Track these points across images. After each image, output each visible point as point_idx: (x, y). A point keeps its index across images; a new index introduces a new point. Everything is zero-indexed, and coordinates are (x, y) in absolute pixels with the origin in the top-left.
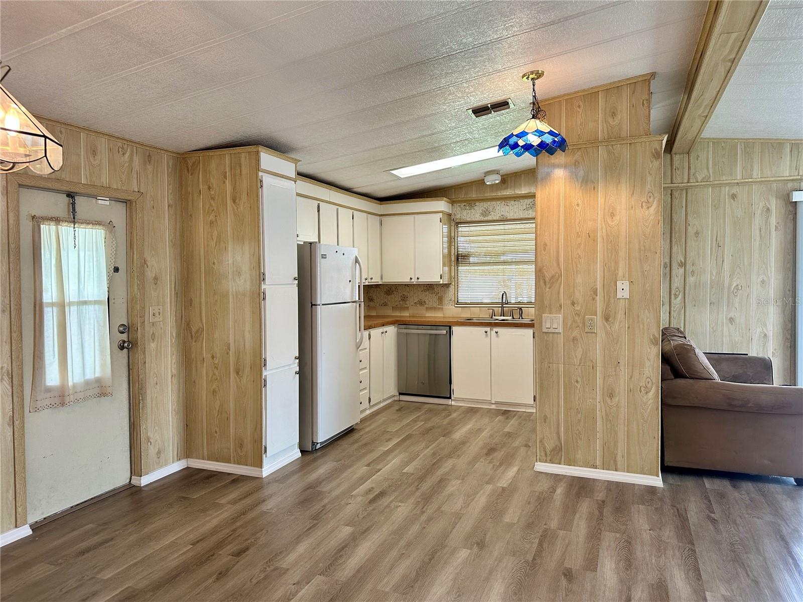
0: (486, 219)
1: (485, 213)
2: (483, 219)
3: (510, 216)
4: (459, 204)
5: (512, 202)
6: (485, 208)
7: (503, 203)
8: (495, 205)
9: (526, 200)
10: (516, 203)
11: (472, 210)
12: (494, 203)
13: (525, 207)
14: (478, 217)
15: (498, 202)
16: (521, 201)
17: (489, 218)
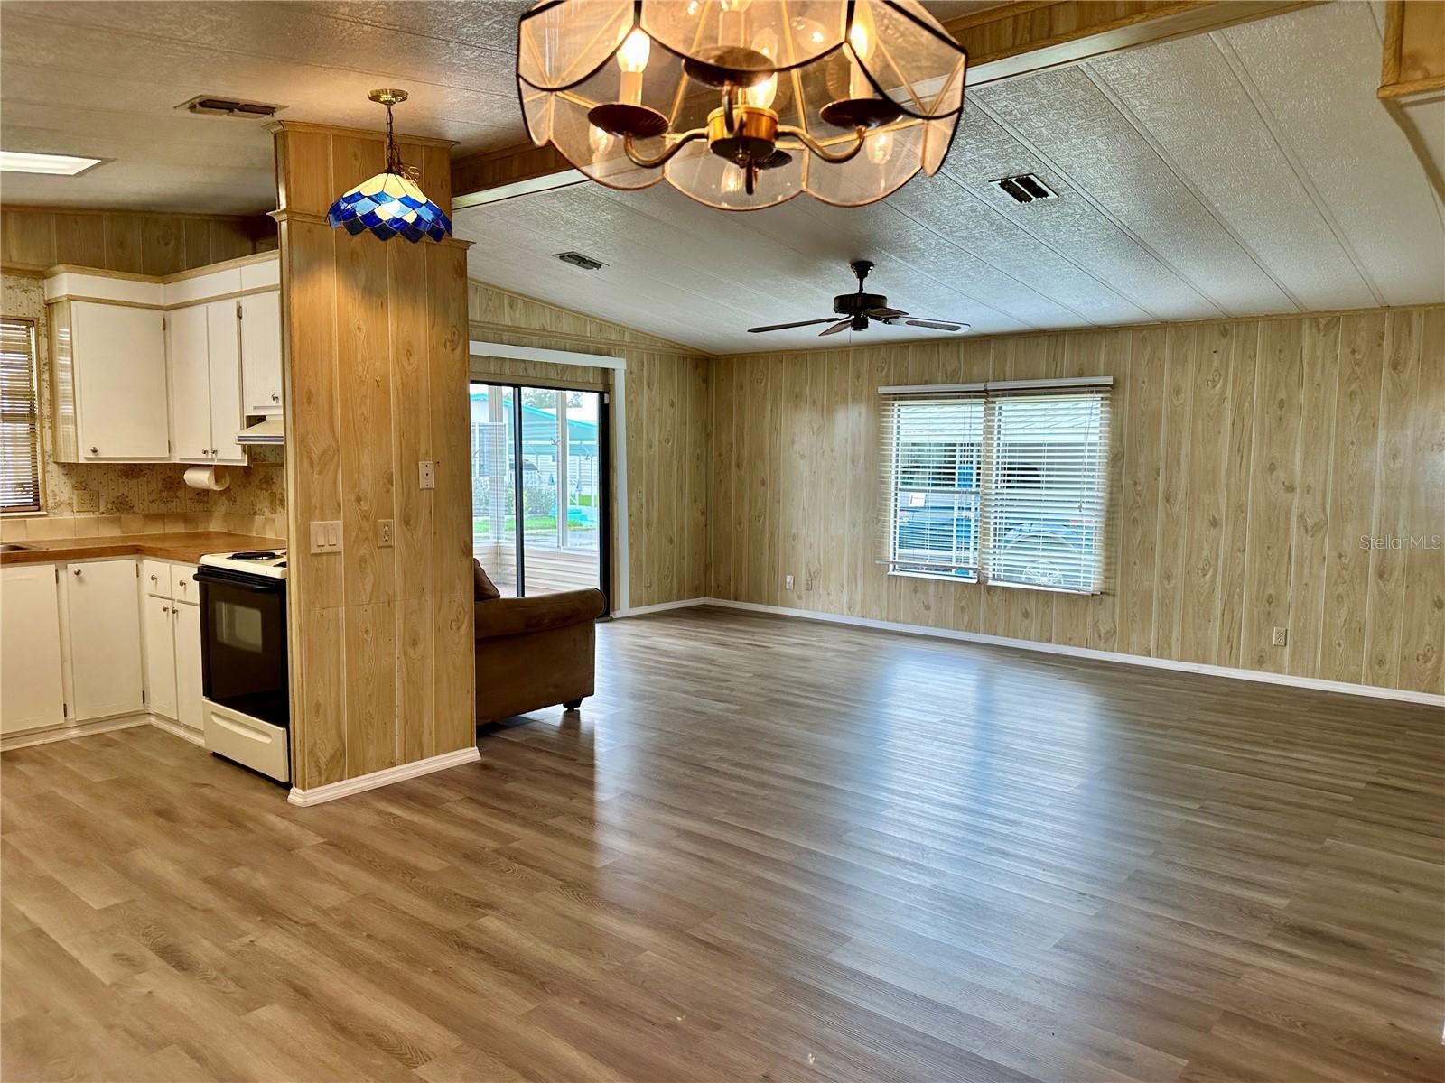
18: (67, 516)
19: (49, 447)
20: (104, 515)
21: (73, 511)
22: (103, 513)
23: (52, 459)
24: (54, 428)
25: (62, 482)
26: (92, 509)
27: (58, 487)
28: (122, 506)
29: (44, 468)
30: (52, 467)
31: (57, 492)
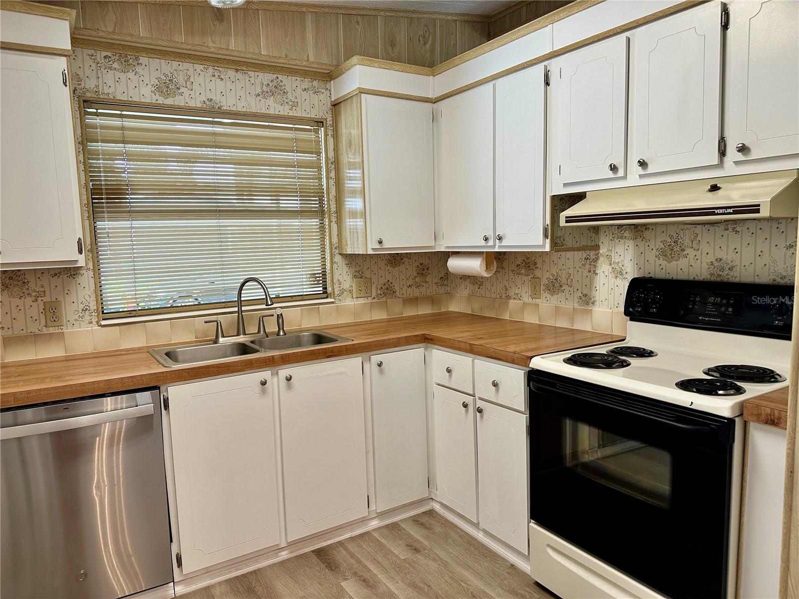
0: (169, 101)
1: (167, 87)
2: (161, 100)
3: (229, 103)
4: (91, 52)
5: (231, 73)
6: (166, 76)
7: (211, 70)
8: (191, 73)
9: (261, 75)
10: (239, 75)
11: (131, 75)
12: (186, 65)
13: (259, 90)
14: (146, 95)
15: (199, 67)
16: (251, 73)
17: (179, 101)
18: (349, 302)
19: (335, 240)
20: (375, 301)
21: (353, 298)
22: (374, 298)
23: (337, 251)
24: (339, 222)
25: (345, 273)
26: (367, 295)
27: (343, 277)
28: (388, 291)
29: (332, 259)
30: (338, 258)
31: (341, 280)
